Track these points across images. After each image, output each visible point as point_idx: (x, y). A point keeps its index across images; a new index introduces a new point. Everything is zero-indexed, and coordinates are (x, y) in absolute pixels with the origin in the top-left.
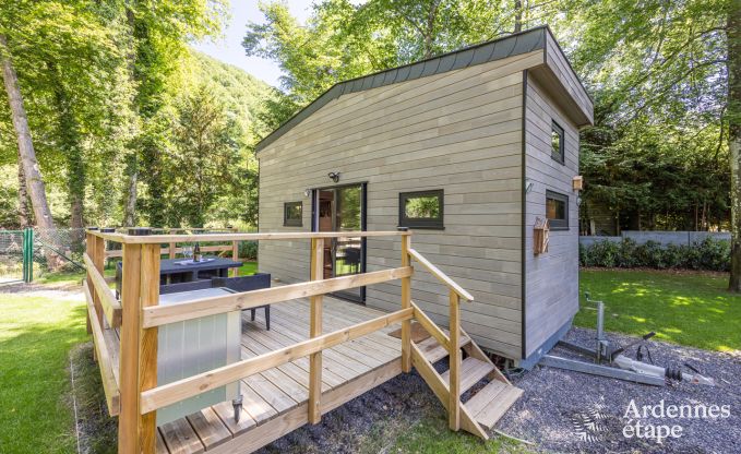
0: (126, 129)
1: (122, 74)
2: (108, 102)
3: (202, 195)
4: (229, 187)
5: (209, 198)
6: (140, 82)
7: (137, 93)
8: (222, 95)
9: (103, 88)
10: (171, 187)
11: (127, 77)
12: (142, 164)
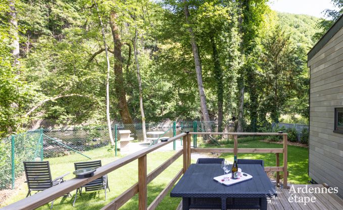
0: (237, 63)
1: (234, 32)
2: (228, 49)
3: (278, 99)
4: (295, 92)
5: (282, 100)
6: (243, 34)
7: (241, 41)
8: (295, 33)
9: (226, 42)
10: (261, 95)
11: (237, 33)
12: (246, 82)
